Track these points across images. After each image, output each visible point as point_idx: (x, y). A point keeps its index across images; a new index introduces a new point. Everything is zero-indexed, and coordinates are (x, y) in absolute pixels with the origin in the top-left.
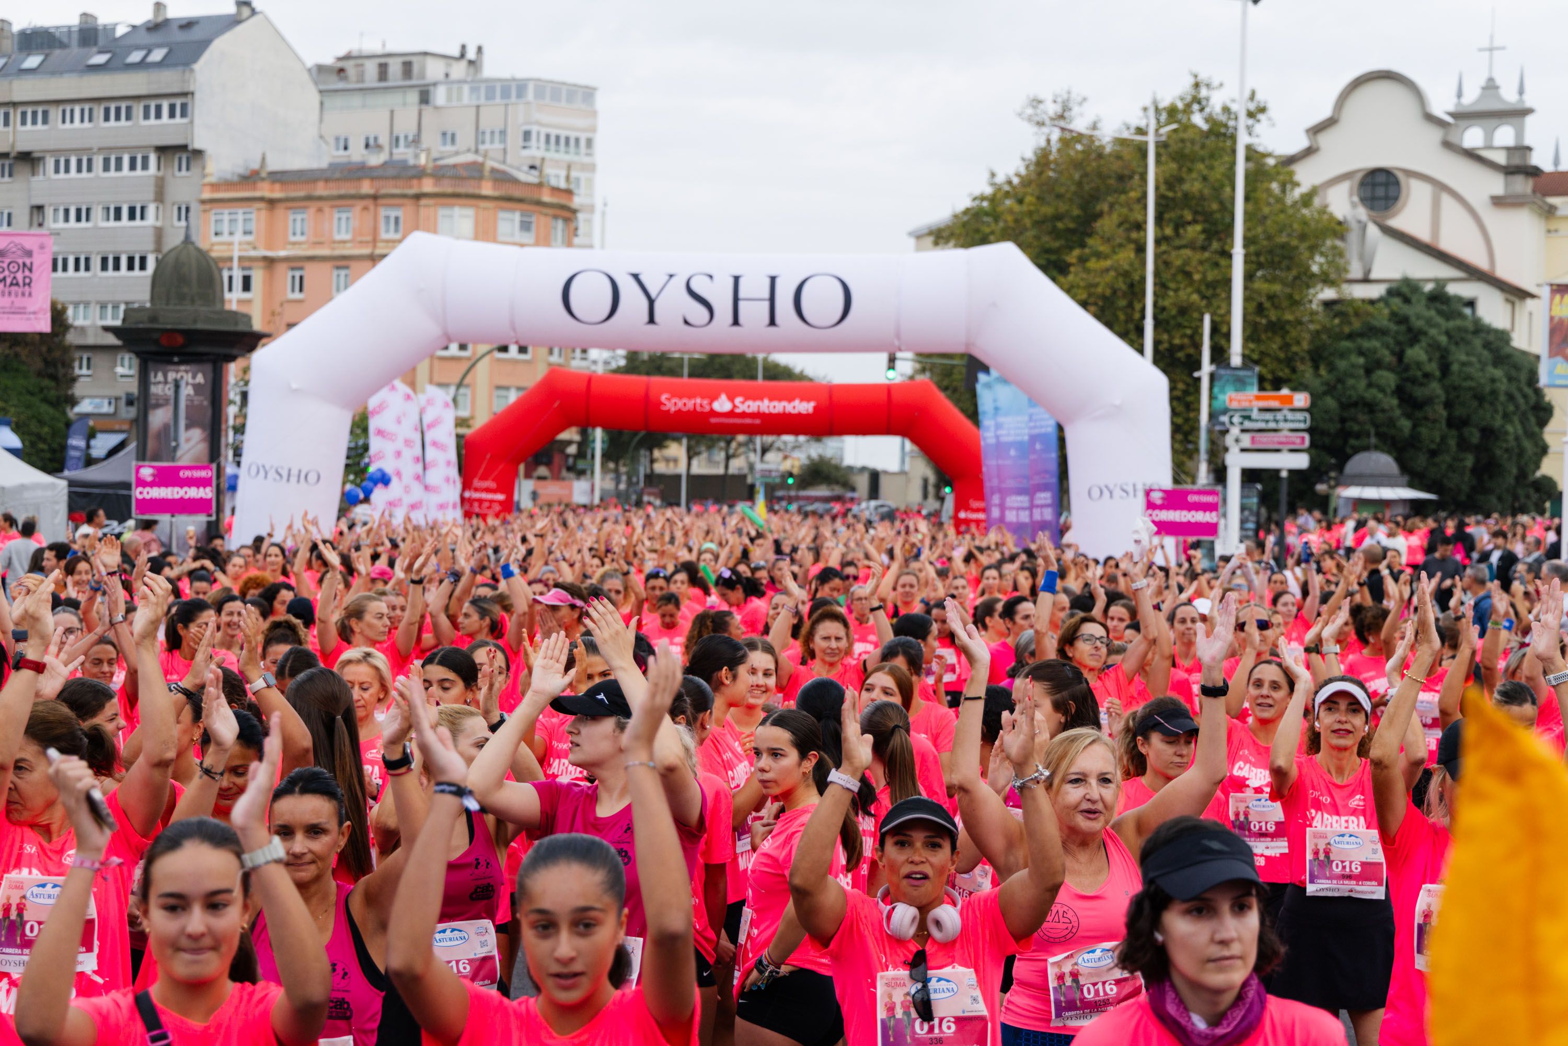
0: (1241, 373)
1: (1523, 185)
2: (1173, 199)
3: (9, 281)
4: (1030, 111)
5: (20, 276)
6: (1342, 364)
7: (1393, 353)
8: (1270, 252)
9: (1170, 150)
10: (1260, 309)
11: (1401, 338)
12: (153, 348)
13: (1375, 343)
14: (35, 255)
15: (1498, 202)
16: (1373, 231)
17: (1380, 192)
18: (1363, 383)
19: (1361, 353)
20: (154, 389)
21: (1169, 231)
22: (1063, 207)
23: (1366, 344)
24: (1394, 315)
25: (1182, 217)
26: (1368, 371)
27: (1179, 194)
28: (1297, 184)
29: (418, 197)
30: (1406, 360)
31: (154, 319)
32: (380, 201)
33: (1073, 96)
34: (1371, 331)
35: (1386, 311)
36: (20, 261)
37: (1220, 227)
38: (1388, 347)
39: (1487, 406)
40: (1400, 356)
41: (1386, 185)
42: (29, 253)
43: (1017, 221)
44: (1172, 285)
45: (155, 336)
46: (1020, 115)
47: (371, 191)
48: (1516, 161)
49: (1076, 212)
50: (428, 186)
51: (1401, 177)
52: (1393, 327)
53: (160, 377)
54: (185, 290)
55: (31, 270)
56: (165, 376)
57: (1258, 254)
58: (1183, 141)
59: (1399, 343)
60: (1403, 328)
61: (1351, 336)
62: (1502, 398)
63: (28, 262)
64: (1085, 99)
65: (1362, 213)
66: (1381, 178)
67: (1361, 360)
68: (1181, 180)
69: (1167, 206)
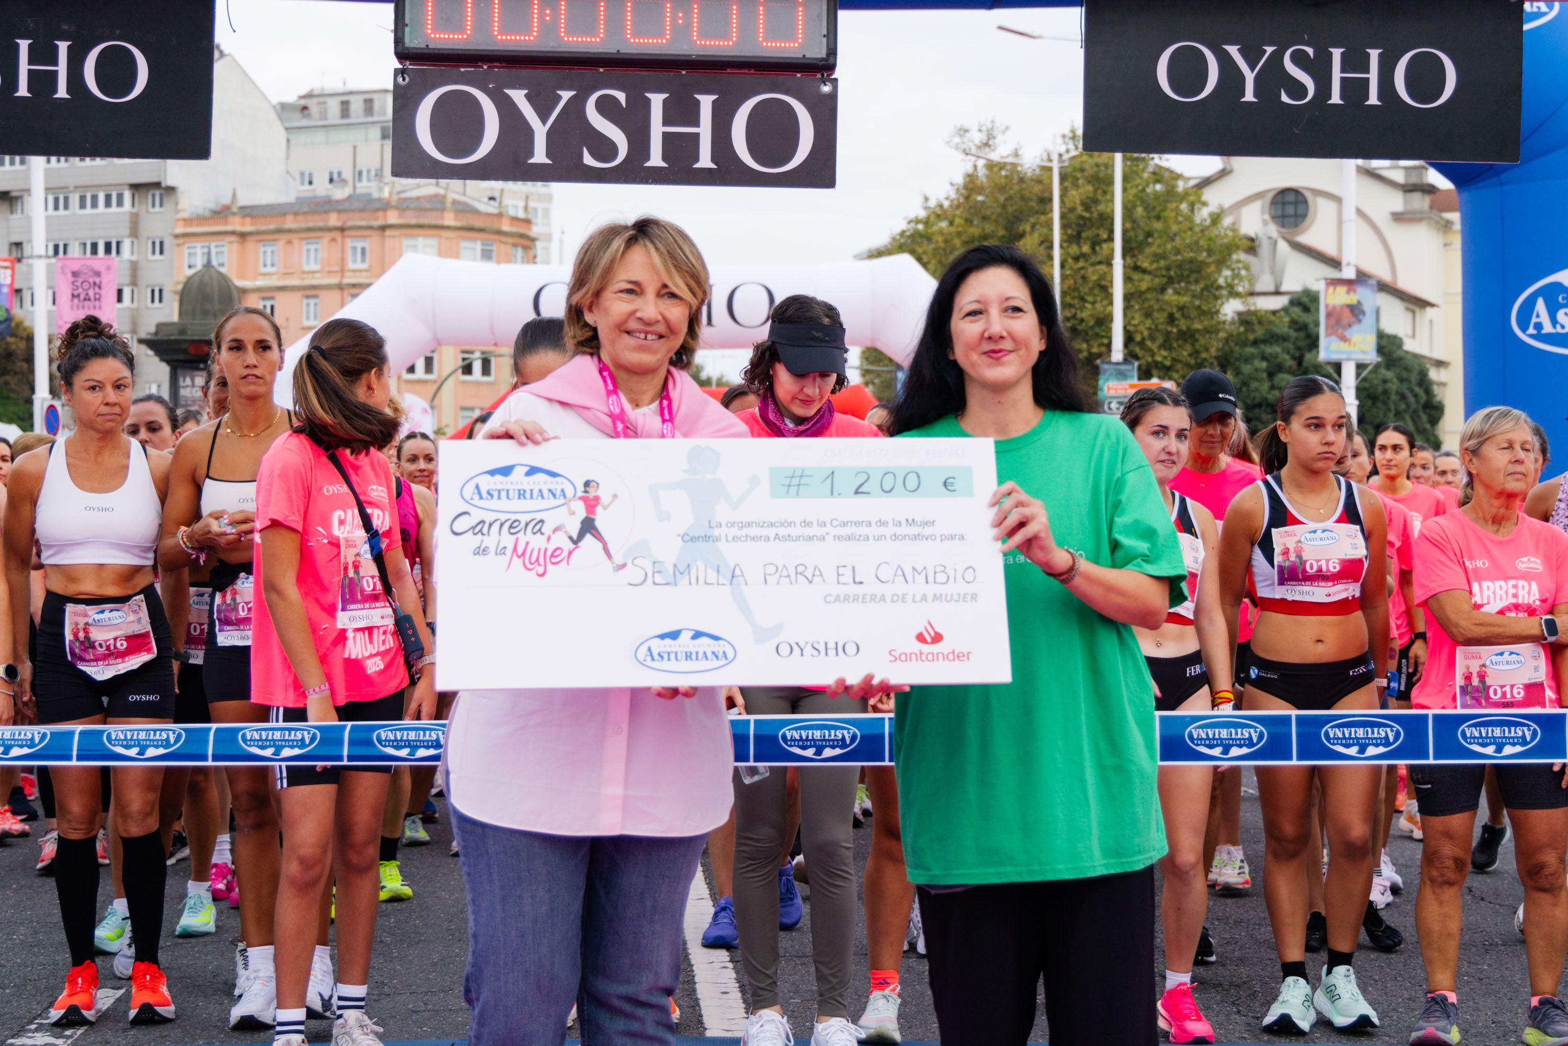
0: (1123, 367)
1: (1420, 202)
2: (1090, 219)
3: (82, 297)
4: (957, 140)
5: (91, 293)
6: (1246, 369)
7: (1293, 358)
8: (1180, 266)
9: (1086, 174)
10: (1171, 319)
11: (1301, 344)
12: (182, 357)
13: (1276, 349)
14: (103, 275)
15: (1398, 217)
16: (1283, 246)
17: (1290, 210)
18: (1266, 386)
19: (1264, 358)
20: (184, 392)
21: (1086, 249)
22: (989, 228)
23: (1268, 350)
24: (1293, 322)
25: (1098, 235)
26: (1271, 375)
27: (1095, 215)
28: (1205, 204)
29: (383, 228)
30: (1305, 364)
31: (183, 332)
32: (346, 233)
33: (997, 125)
34: (1273, 338)
35: (1287, 319)
36: (91, 280)
37: (1134, 245)
38: (1288, 353)
39: (1379, 404)
40: (1300, 360)
41: (1296, 203)
42: (98, 274)
43: (946, 241)
44: (1090, 299)
45: (184, 346)
46: (948, 143)
47: (339, 224)
48: (1414, 180)
49: (1001, 232)
50: (393, 218)
51: (1308, 195)
52: (1293, 334)
53: (188, 381)
54: (209, 307)
55: (100, 287)
56: (193, 381)
57: (1168, 269)
58: (1097, 165)
59: (1299, 348)
60: (1302, 335)
61: (1255, 343)
62: (1394, 397)
63: (97, 280)
64: (1007, 128)
65: (1273, 230)
66: (1291, 197)
67: (1264, 365)
68: (1096, 202)
69: (1085, 225)
